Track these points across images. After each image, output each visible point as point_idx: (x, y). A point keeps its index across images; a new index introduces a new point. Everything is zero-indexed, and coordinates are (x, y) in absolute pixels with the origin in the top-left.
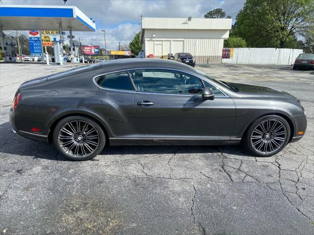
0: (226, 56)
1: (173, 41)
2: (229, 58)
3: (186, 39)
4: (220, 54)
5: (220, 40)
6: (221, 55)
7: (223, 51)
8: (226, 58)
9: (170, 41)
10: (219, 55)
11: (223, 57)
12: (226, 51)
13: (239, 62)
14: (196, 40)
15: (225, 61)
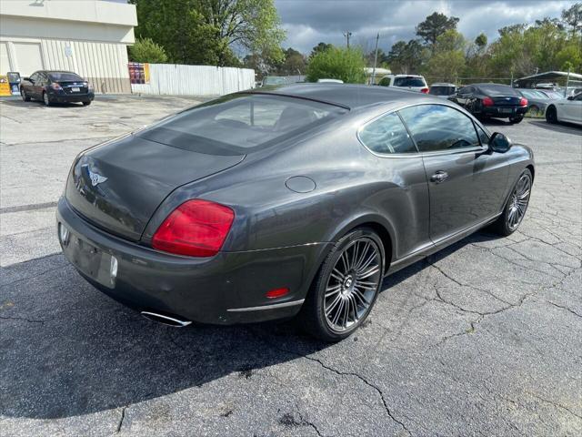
0: (137, 78)
1: (14, 42)
2: (143, 82)
3: (44, 41)
4: (125, 74)
5: (119, 45)
6: (128, 76)
7: (130, 69)
8: (138, 82)
9: (5, 42)
10: (123, 77)
11: (133, 82)
12: (135, 69)
13: (163, 91)
14: (68, 43)
15: (137, 88)
